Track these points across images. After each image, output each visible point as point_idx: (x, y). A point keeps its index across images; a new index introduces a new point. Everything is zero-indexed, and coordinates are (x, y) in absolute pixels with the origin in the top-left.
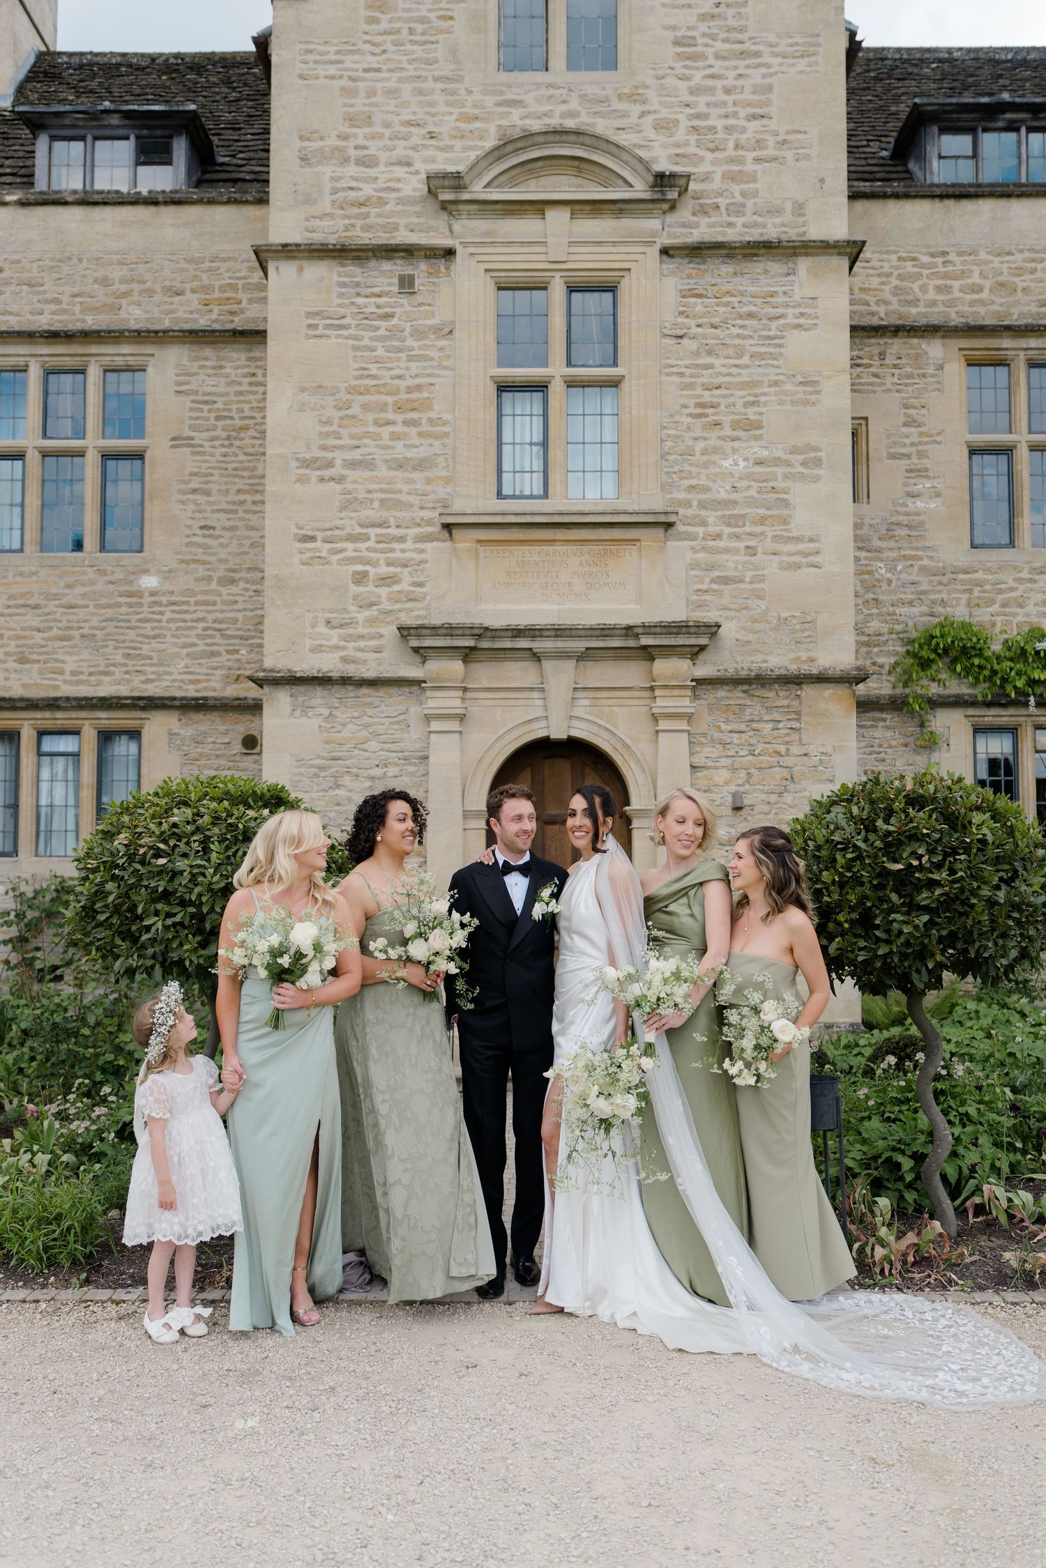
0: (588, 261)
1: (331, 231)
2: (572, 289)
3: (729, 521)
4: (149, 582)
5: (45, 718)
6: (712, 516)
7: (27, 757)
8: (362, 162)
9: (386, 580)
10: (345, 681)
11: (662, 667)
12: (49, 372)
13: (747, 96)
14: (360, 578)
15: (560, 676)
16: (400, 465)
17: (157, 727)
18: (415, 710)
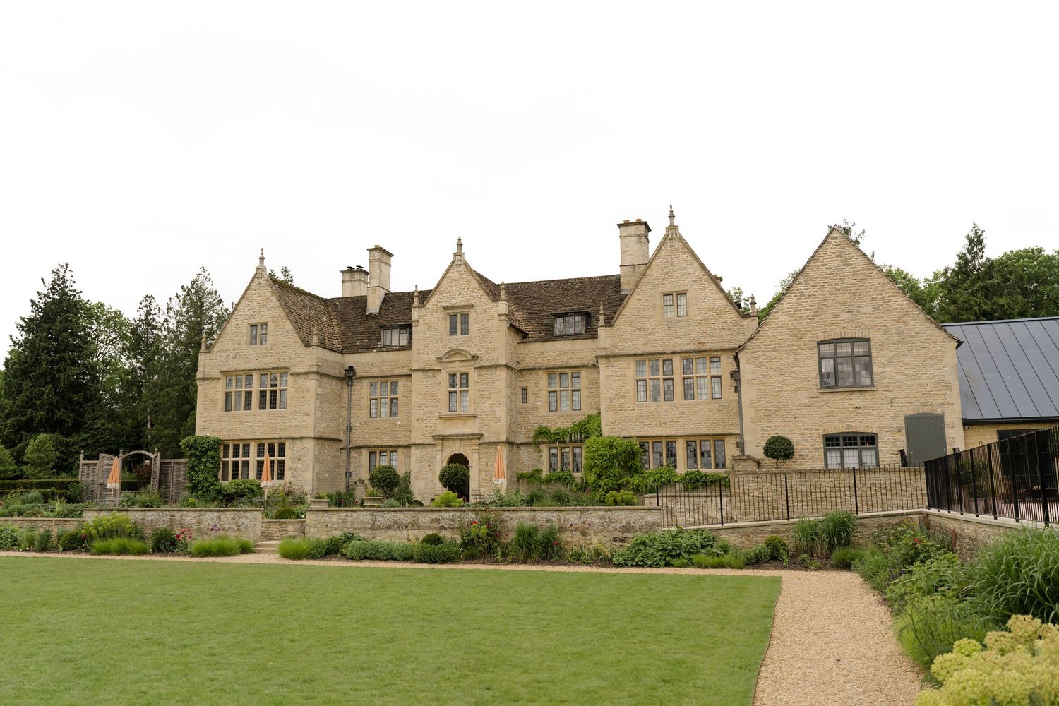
0: (463, 370)
1: (422, 366)
2: (461, 375)
3: (485, 415)
4: (399, 423)
5: (381, 449)
6: (483, 414)
7: (378, 456)
8: (427, 354)
9: (431, 427)
10: (423, 444)
11: (473, 441)
12: (381, 383)
13: (489, 339)
14: (426, 426)
15: (458, 443)
16: (432, 407)
17: (400, 450)
18: (435, 450)
